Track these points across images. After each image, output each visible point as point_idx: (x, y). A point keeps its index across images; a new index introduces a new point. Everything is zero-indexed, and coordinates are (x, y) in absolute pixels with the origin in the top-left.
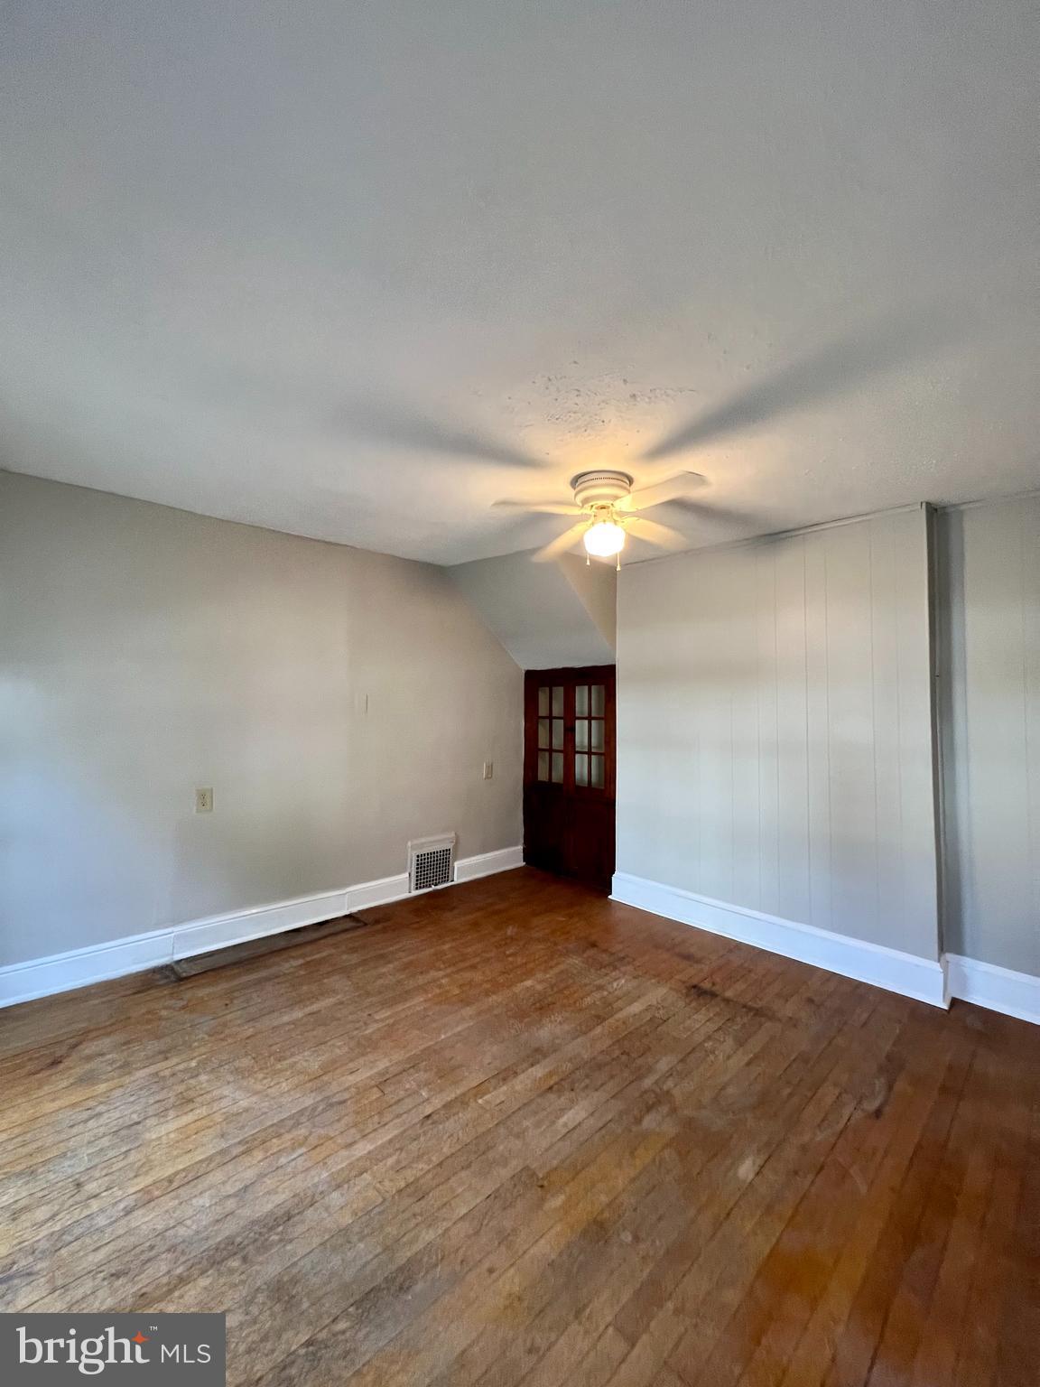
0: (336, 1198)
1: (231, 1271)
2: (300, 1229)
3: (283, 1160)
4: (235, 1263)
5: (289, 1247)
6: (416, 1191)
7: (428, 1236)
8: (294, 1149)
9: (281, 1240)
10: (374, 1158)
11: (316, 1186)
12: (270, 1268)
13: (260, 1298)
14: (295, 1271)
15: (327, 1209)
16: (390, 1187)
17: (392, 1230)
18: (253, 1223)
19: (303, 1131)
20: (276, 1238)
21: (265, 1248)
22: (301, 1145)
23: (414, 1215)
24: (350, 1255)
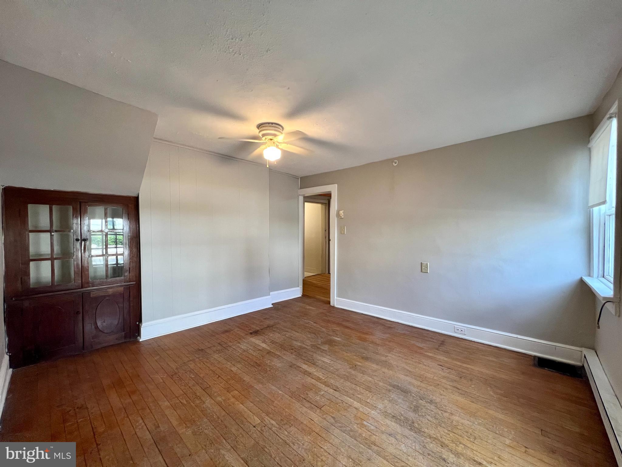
0: (380, 406)
1: (419, 424)
2: (395, 412)
3: (372, 428)
4: (416, 425)
5: (403, 413)
6: (369, 389)
7: (381, 384)
8: (365, 426)
9: (402, 416)
10: (360, 401)
11: (378, 413)
12: (411, 415)
13: (420, 414)
14: (408, 409)
15: (385, 407)
16: (369, 394)
17: (384, 391)
18: (401, 426)
19: (355, 426)
20: (402, 418)
21: (407, 419)
22: (363, 424)
23: (377, 387)
24: (396, 398)
